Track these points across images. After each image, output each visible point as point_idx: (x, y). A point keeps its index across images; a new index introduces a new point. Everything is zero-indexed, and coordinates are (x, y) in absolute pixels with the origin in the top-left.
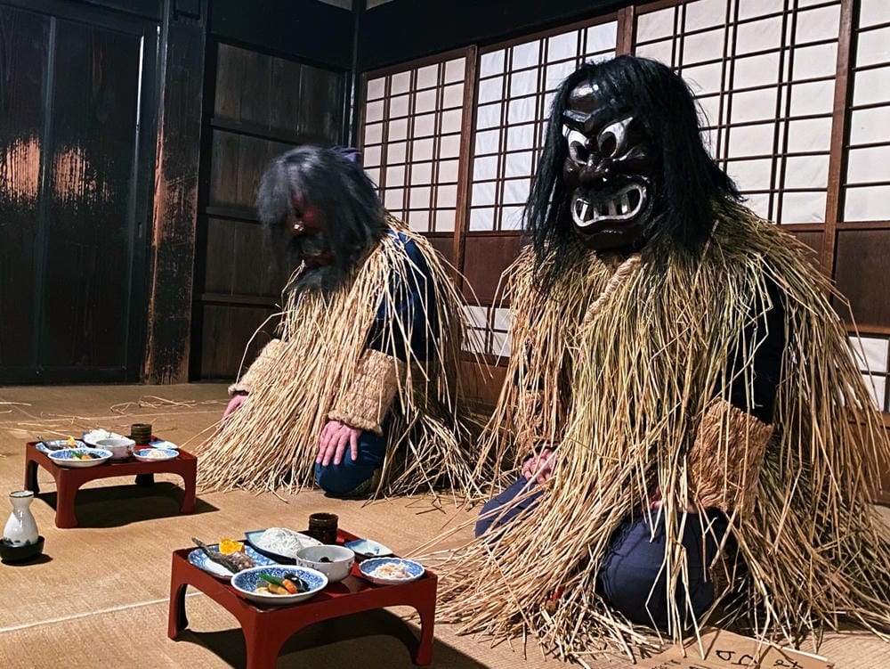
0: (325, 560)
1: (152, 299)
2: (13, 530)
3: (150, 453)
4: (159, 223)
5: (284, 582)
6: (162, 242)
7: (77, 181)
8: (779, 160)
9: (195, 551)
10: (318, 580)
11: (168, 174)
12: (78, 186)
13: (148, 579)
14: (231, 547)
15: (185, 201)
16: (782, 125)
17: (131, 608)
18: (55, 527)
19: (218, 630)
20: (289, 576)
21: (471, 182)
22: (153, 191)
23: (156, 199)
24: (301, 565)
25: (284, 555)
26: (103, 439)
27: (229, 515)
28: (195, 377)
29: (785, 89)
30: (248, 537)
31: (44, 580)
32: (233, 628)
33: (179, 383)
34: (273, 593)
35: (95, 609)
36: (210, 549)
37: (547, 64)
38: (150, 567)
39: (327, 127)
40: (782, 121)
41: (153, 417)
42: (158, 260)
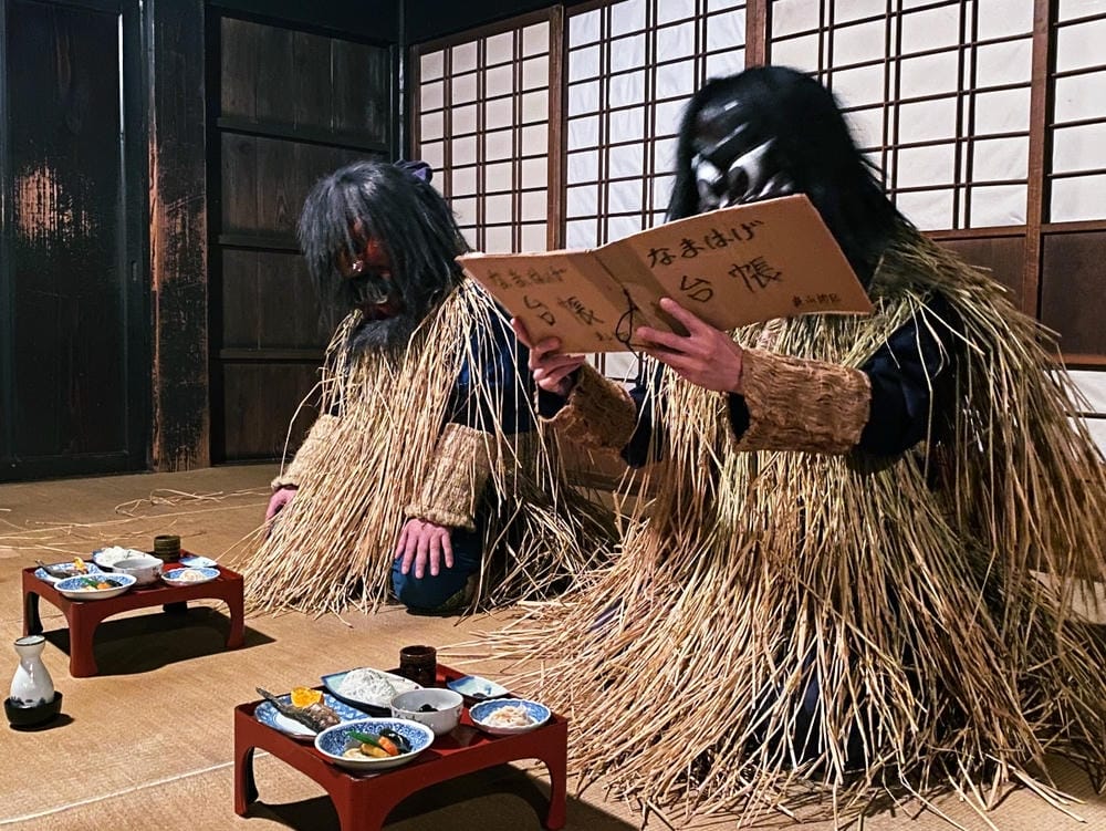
0: (427, 708)
1: (156, 361)
2: (23, 686)
3: (182, 575)
4: (159, 261)
5: (380, 741)
6: (164, 285)
7: (47, 212)
8: (965, 145)
9: (263, 705)
10: (422, 736)
11: (167, 195)
12: (49, 218)
13: (199, 738)
14: (306, 697)
15: (190, 230)
16: (966, 99)
17: (184, 779)
18: (69, 676)
19: (297, 801)
20: (386, 732)
21: (564, 186)
22: (148, 220)
23: (153, 228)
24: (398, 717)
25: (375, 704)
26: (120, 560)
27: (290, 647)
28: (218, 459)
29: (968, 52)
30: (325, 682)
31: (68, 748)
32: (314, 796)
33: (198, 468)
34: (367, 755)
35: (140, 783)
36: (280, 701)
37: (656, 28)
38: (198, 722)
39: (371, 120)
40: (967, 93)
41: (172, 518)
42: (160, 310)
